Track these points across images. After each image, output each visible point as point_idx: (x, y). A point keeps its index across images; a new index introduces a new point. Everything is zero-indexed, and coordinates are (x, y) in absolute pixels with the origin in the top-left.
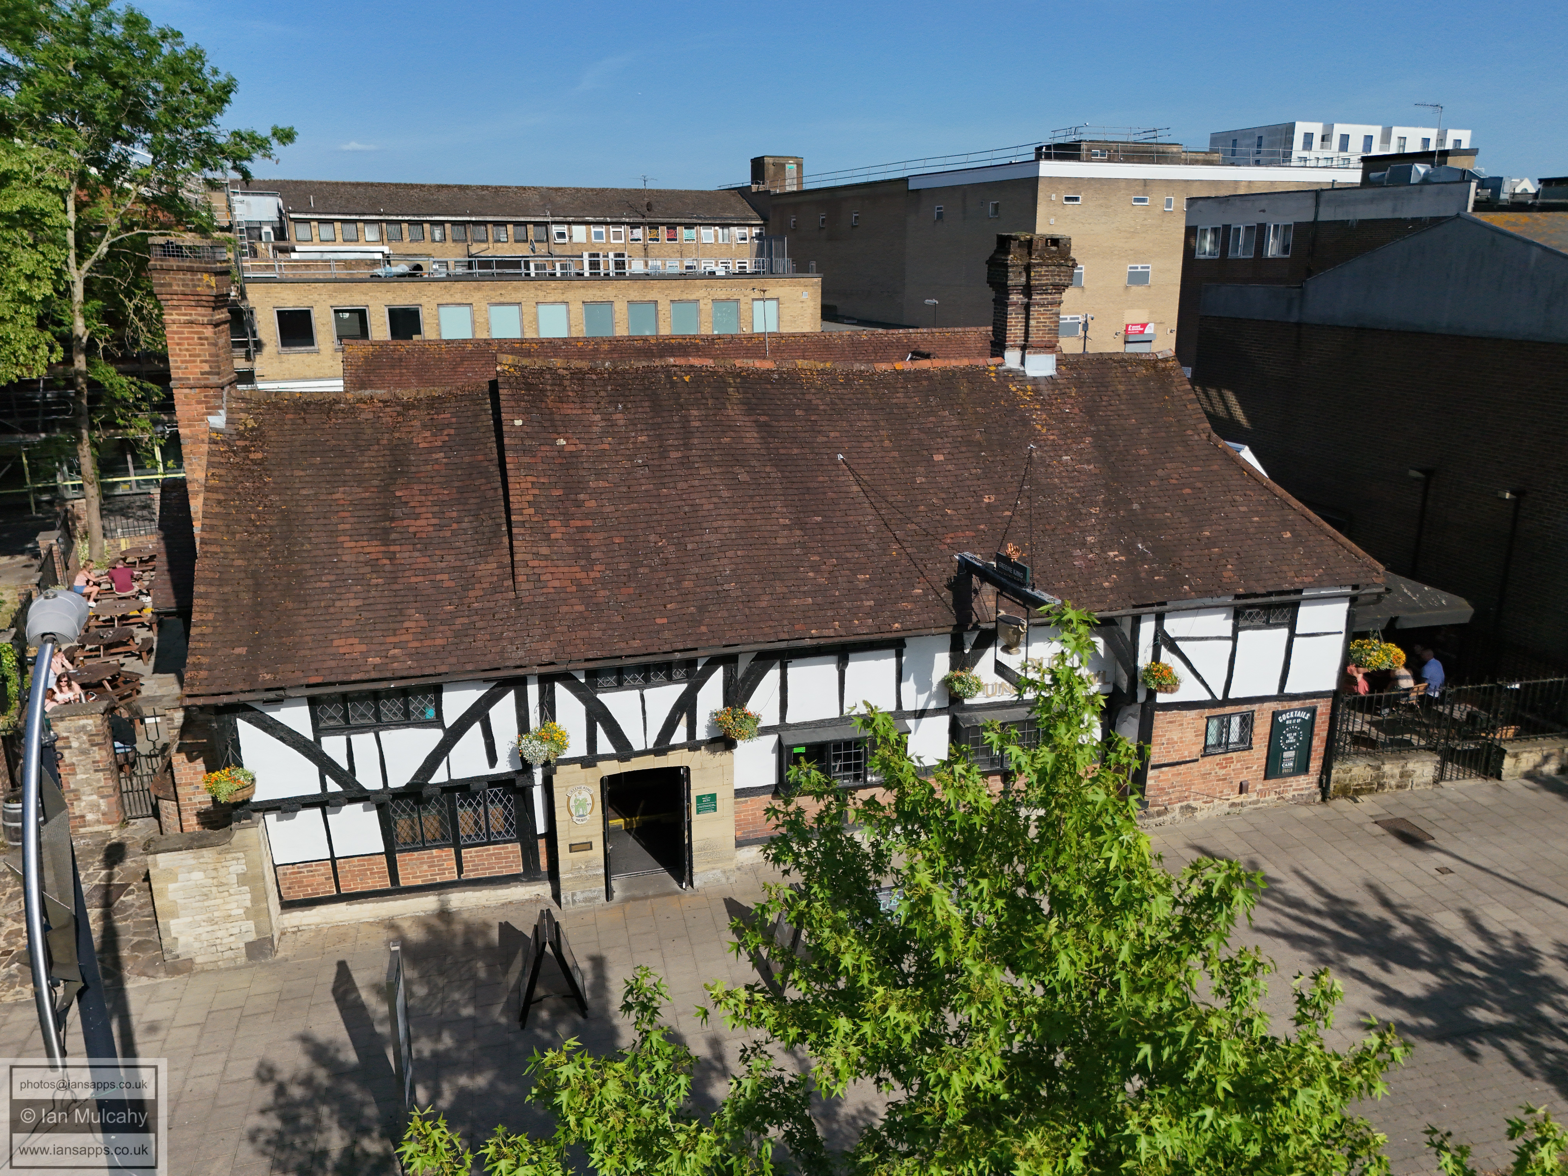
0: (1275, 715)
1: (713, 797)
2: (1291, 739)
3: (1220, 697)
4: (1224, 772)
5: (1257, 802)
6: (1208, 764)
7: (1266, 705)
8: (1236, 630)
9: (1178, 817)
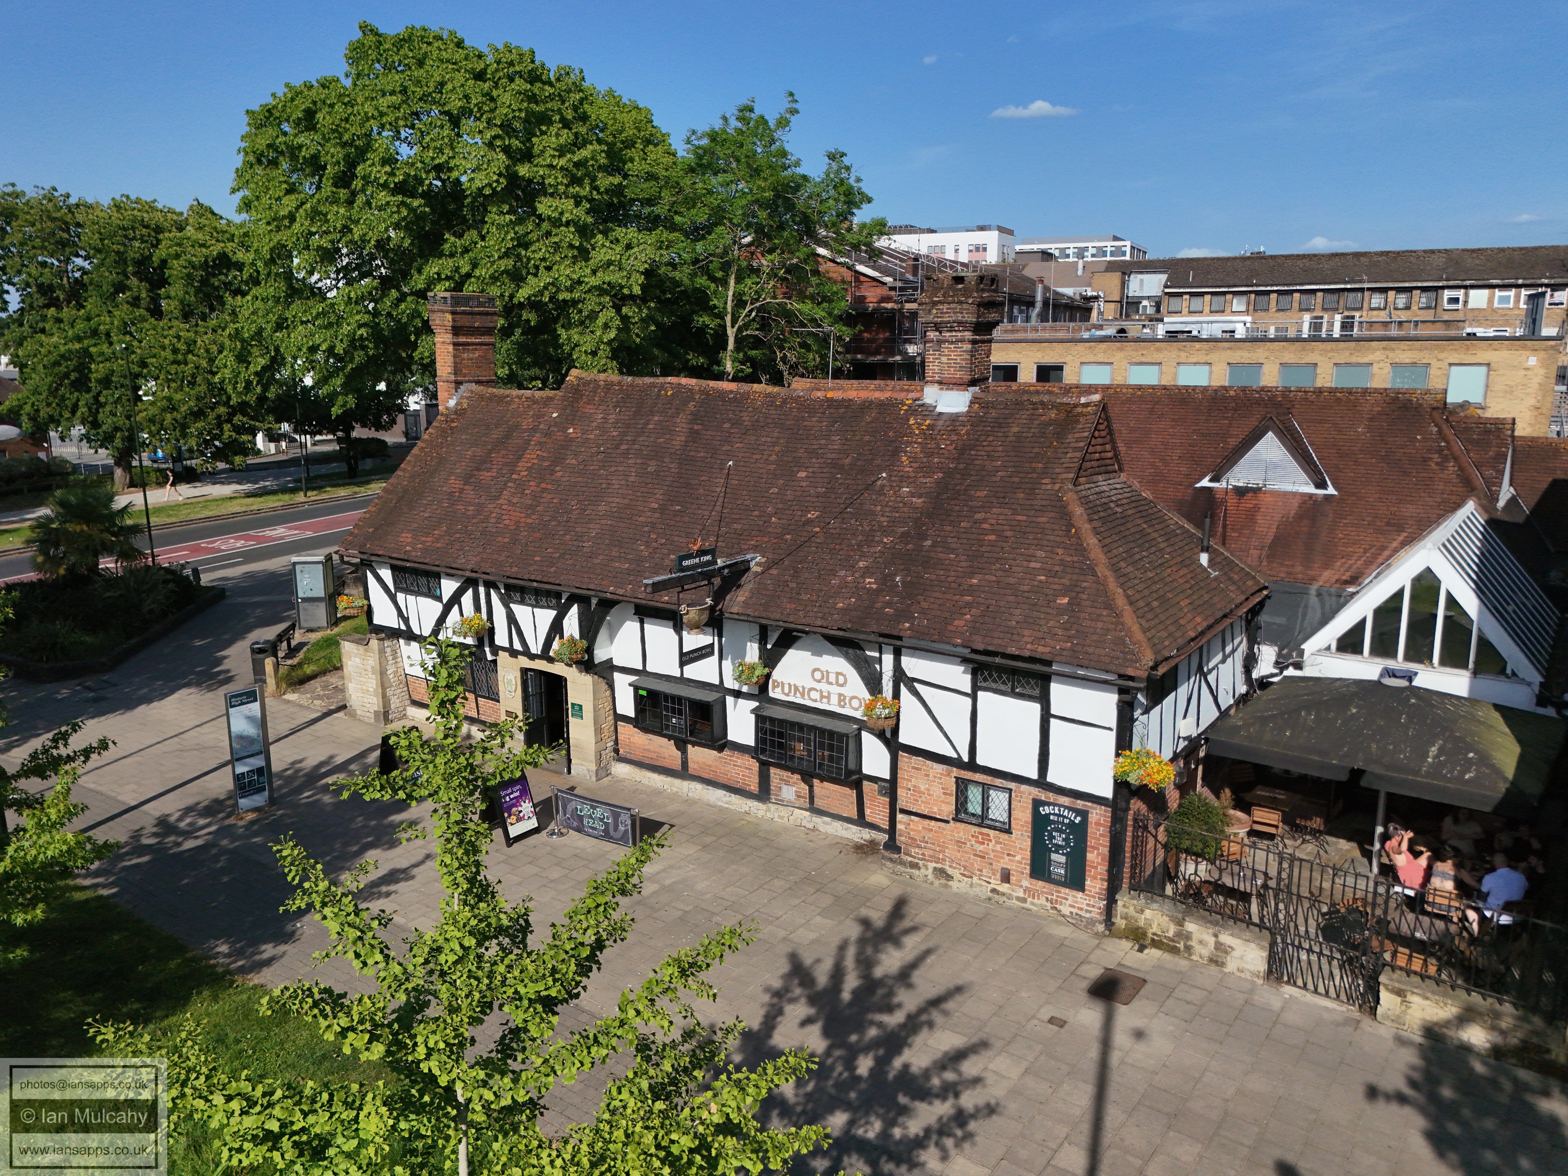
0: (1037, 804)
1: (581, 706)
2: (1059, 840)
3: (966, 758)
4: (981, 848)
5: (1024, 900)
6: (963, 831)
7: (1024, 787)
8: (975, 688)
9: (931, 877)
